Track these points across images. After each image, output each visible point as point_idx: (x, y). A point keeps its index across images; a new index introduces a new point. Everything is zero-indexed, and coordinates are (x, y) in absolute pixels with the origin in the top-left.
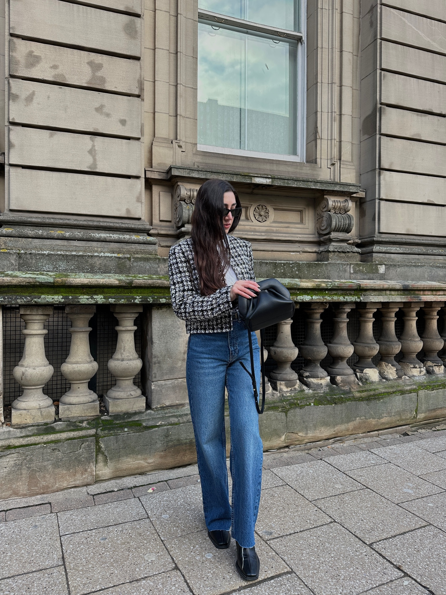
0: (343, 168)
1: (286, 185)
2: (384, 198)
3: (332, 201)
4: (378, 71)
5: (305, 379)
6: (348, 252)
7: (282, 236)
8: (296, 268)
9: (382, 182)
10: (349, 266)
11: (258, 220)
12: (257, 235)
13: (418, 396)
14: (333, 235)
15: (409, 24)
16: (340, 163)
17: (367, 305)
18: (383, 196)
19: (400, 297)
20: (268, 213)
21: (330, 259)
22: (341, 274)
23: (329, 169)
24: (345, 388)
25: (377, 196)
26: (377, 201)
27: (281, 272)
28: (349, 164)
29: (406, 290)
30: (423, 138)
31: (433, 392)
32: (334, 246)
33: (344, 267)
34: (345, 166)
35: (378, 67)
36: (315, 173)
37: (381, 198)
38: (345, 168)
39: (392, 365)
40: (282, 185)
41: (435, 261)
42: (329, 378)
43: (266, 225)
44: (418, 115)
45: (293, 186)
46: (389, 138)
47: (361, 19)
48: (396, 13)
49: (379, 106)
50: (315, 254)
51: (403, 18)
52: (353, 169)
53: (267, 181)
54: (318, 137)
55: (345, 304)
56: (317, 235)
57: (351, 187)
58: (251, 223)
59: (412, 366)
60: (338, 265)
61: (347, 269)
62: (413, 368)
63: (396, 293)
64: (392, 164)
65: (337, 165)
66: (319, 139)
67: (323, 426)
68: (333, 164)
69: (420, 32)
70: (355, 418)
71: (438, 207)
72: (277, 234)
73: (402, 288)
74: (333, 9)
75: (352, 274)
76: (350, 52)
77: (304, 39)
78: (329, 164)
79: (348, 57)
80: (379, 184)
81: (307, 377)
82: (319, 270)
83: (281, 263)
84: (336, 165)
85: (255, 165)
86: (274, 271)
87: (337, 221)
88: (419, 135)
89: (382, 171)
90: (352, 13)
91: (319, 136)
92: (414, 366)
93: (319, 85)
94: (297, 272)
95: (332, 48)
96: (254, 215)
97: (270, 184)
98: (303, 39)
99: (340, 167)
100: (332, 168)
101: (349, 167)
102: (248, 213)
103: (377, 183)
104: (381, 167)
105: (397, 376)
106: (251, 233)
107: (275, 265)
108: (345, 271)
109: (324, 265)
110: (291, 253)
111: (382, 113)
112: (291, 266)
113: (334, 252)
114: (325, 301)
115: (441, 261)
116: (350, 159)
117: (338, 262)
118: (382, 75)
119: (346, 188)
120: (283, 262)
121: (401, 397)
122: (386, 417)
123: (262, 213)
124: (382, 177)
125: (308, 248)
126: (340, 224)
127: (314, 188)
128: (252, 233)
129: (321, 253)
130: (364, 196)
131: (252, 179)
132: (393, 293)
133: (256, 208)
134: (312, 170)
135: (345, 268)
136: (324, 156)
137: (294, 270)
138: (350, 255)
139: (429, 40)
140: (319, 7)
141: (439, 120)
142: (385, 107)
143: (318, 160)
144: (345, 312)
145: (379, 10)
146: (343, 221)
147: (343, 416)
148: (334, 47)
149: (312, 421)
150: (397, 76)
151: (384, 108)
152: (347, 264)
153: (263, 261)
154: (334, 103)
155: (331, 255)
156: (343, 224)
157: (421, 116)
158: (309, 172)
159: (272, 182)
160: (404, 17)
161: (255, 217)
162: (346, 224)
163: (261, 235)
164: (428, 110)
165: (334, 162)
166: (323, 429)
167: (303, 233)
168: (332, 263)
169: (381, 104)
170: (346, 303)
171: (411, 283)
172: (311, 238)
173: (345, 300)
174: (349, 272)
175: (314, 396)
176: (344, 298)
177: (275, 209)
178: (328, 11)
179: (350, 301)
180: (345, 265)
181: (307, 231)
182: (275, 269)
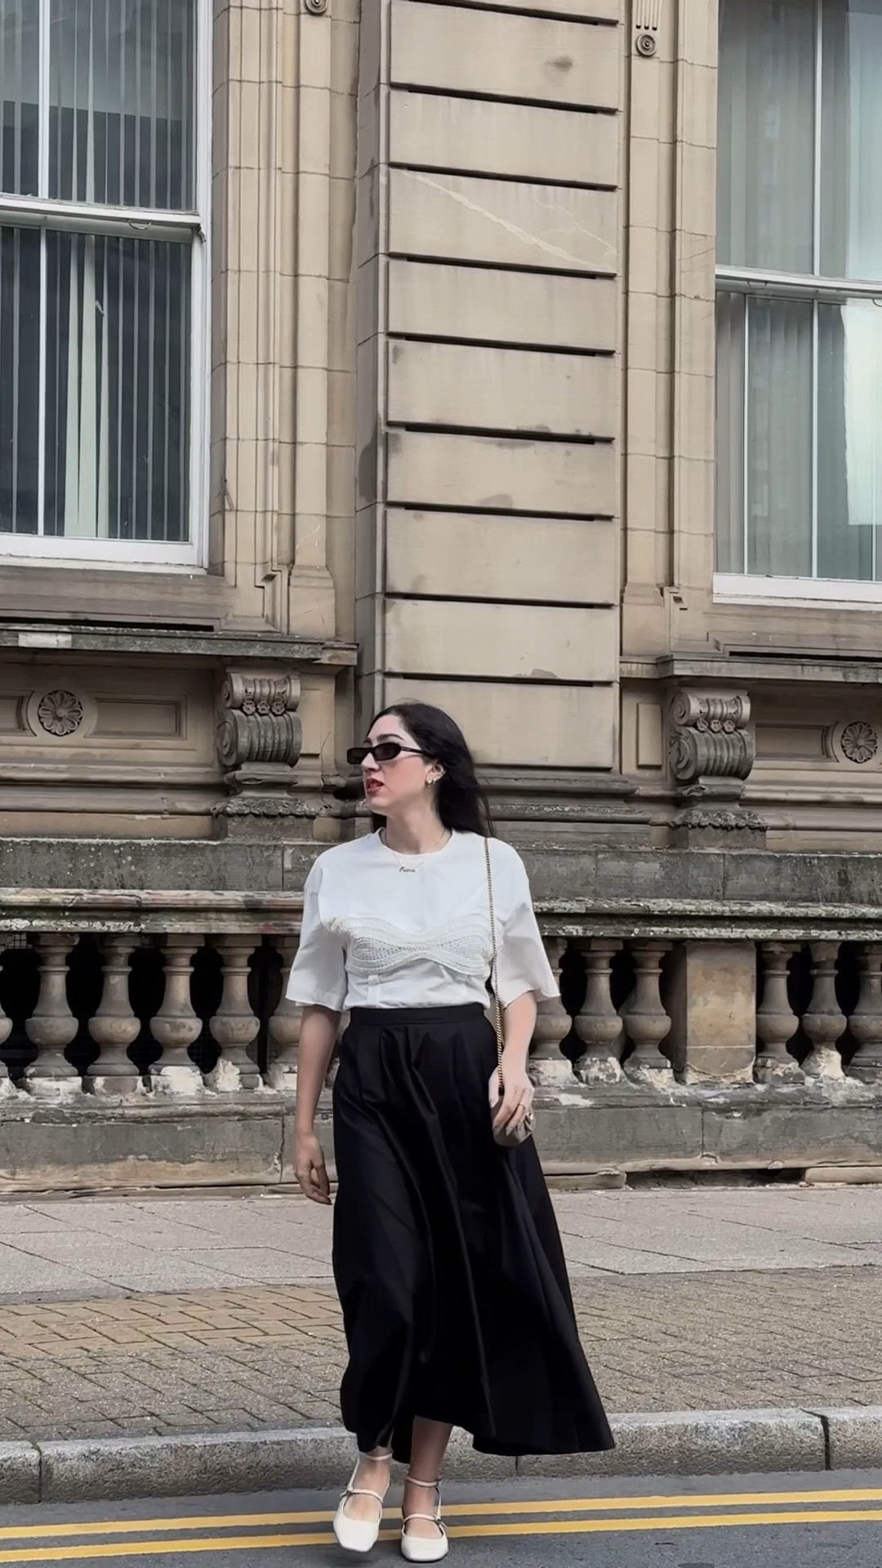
0: (296, 586)
1: (113, 649)
2: (397, 669)
3: (239, 686)
4: (382, 339)
5: (28, 1080)
6: (282, 816)
7: (117, 772)
8: (130, 858)
9: (391, 629)
10: (279, 853)
11: (49, 731)
12: (44, 770)
13: (283, 1126)
14: (247, 770)
15: (473, 207)
16: (290, 574)
17: (169, 940)
18: (393, 666)
19: (238, 923)
20: (78, 711)
21: (230, 835)
22: (257, 872)
23: (261, 590)
24: (109, 1100)
25: (378, 666)
26: (378, 678)
27: (89, 868)
28: (315, 574)
29: (253, 910)
30: (518, 506)
31: (326, 1121)
32: (244, 799)
33: (266, 854)
34: (303, 582)
35: (381, 329)
36: (218, 600)
37: (387, 670)
38: (302, 586)
39: (233, 1064)
40: (101, 647)
41: (549, 836)
42: (79, 1080)
43: (74, 743)
44: (501, 445)
45: (131, 649)
46: (412, 513)
47: (357, 181)
48: (432, 184)
49: (383, 428)
50: (206, 819)
51: (453, 194)
52: (328, 588)
53: (58, 640)
54: (227, 507)
55: (116, 938)
56: (216, 768)
57: (296, 647)
58: (30, 739)
59: (286, 1069)
60: (248, 849)
61: (272, 858)
62: (288, 1072)
63: (233, 916)
64: (420, 579)
65: (281, 579)
66: (231, 510)
67: (48, 1164)
68: (270, 578)
69: (508, 225)
70: (126, 1155)
71: (567, 689)
72: (103, 767)
73: (243, 907)
74: (269, 167)
75: (289, 871)
76: (320, 276)
77: (206, 230)
78: (260, 576)
79: (314, 292)
80: (384, 635)
81: (32, 1076)
82: (195, 863)
83: (90, 845)
84: (278, 579)
85: (45, 589)
86: (70, 866)
87: (255, 734)
88: (505, 497)
89: (389, 601)
90: (327, 172)
91: (231, 505)
92: (291, 1069)
93: (231, 368)
94: (133, 868)
95: (267, 271)
96: (40, 718)
97: (69, 646)
98: (203, 230)
99: (289, 584)
100: (268, 586)
101: (315, 583)
102: (23, 711)
103: (378, 630)
104: (389, 590)
105: (241, 1086)
106: (27, 766)
107: (74, 851)
108: (270, 864)
109: (209, 849)
110: (138, 817)
111: (390, 447)
112: (116, 851)
113: (241, 815)
114: (60, 929)
115: (567, 836)
116: (320, 559)
117: (253, 841)
118: (391, 350)
119: (284, 649)
120: (94, 841)
121: (239, 1124)
122: (200, 1160)
123: (63, 712)
124: (390, 616)
125: (185, 802)
126: (262, 742)
127: (189, 651)
128: (32, 765)
129: (217, 815)
130: (355, 663)
131: (17, 636)
132: (225, 916)
133: (46, 700)
134: (209, 593)
135: (268, 857)
136: (246, 556)
137: (124, 861)
138: (287, 822)
139: (535, 240)
140: (231, 163)
141: (568, 454)
142: (402, 433)
143: (229, 568)
144: (121, 955)
145: (383, 179)
146: (270, 734)
147: (97, 1149)
148: (272, 268)
149: (27, 1152)
150: (435, 346)
151: (394, 435)
152: (275, 846)
153: (40, 840)
154: (271, 416)
155: (232, 824)
156: (270, 741)
157: (512, 447)
158: (199, 599)
159: (73, 642)
160: (457, 190)
161: (42, 724)
162: (280, 743)
163: (57, 771)
164: (534, 429)
165: (270, 573)
166: (49, 1168)
167: (180, 760)
168: (231, 845)
169: (390, 424)
170: (119, 935)
171: (267, 897)
172: (198, 775)
173: (105, 929)
174: (280, 866)
175: (36, 1108)
176: (104, 925)
177: (99, 700)
178: (256, 171)
179: (116, 930)
180: (268, 848)
181: (191, 757)
182: (72, 859)
